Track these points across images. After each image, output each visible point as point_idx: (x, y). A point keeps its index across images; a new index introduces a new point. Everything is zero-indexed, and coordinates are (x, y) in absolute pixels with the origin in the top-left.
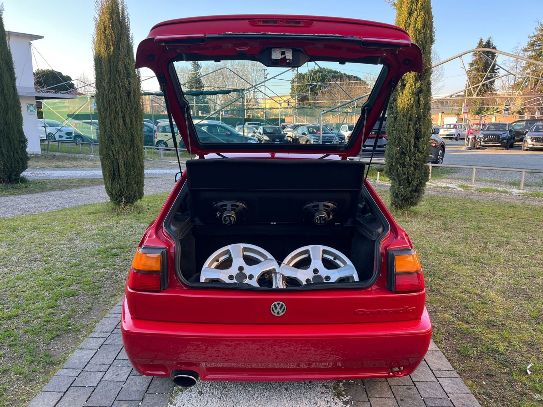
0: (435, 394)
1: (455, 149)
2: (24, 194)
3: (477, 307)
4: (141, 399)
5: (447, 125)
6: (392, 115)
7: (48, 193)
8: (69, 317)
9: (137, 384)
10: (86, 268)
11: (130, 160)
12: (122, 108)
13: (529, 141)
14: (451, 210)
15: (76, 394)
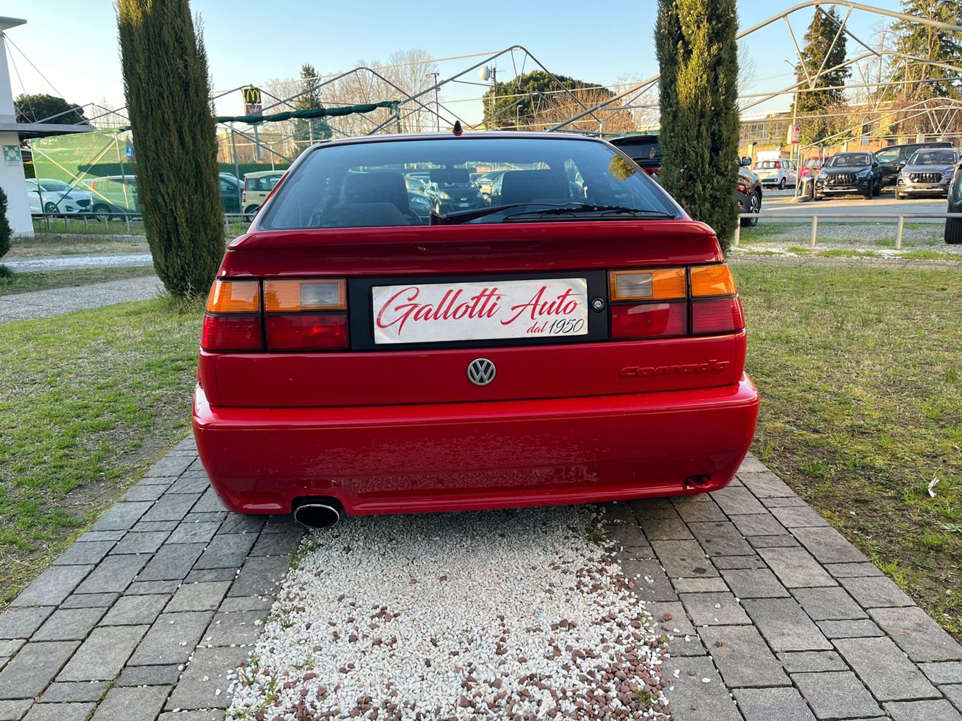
0: (767, 531)
1: (778, 202)
2: (6, 295)
3: (832, 409)
4: (240, 565)
5: (763, 162)
6: (669, 110)
7: (51, 291)
8: (100, 460)
9: (232, 544)
10: (125, 391)
11: (198, 211)
12: (174, 113)
13: (907, 182)
14: (778, 281)
15: (117, 566)
